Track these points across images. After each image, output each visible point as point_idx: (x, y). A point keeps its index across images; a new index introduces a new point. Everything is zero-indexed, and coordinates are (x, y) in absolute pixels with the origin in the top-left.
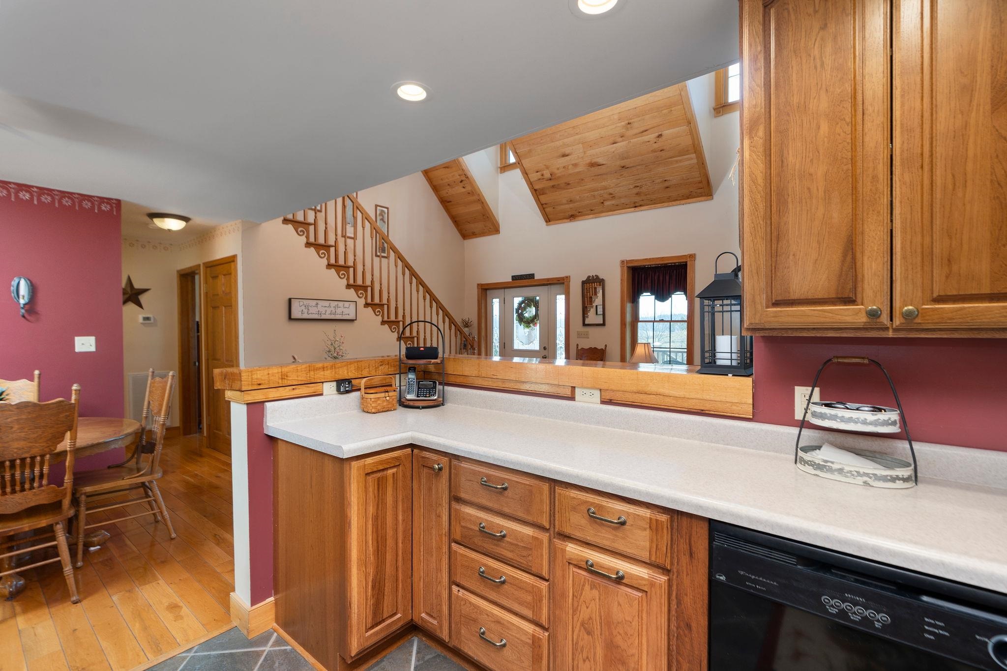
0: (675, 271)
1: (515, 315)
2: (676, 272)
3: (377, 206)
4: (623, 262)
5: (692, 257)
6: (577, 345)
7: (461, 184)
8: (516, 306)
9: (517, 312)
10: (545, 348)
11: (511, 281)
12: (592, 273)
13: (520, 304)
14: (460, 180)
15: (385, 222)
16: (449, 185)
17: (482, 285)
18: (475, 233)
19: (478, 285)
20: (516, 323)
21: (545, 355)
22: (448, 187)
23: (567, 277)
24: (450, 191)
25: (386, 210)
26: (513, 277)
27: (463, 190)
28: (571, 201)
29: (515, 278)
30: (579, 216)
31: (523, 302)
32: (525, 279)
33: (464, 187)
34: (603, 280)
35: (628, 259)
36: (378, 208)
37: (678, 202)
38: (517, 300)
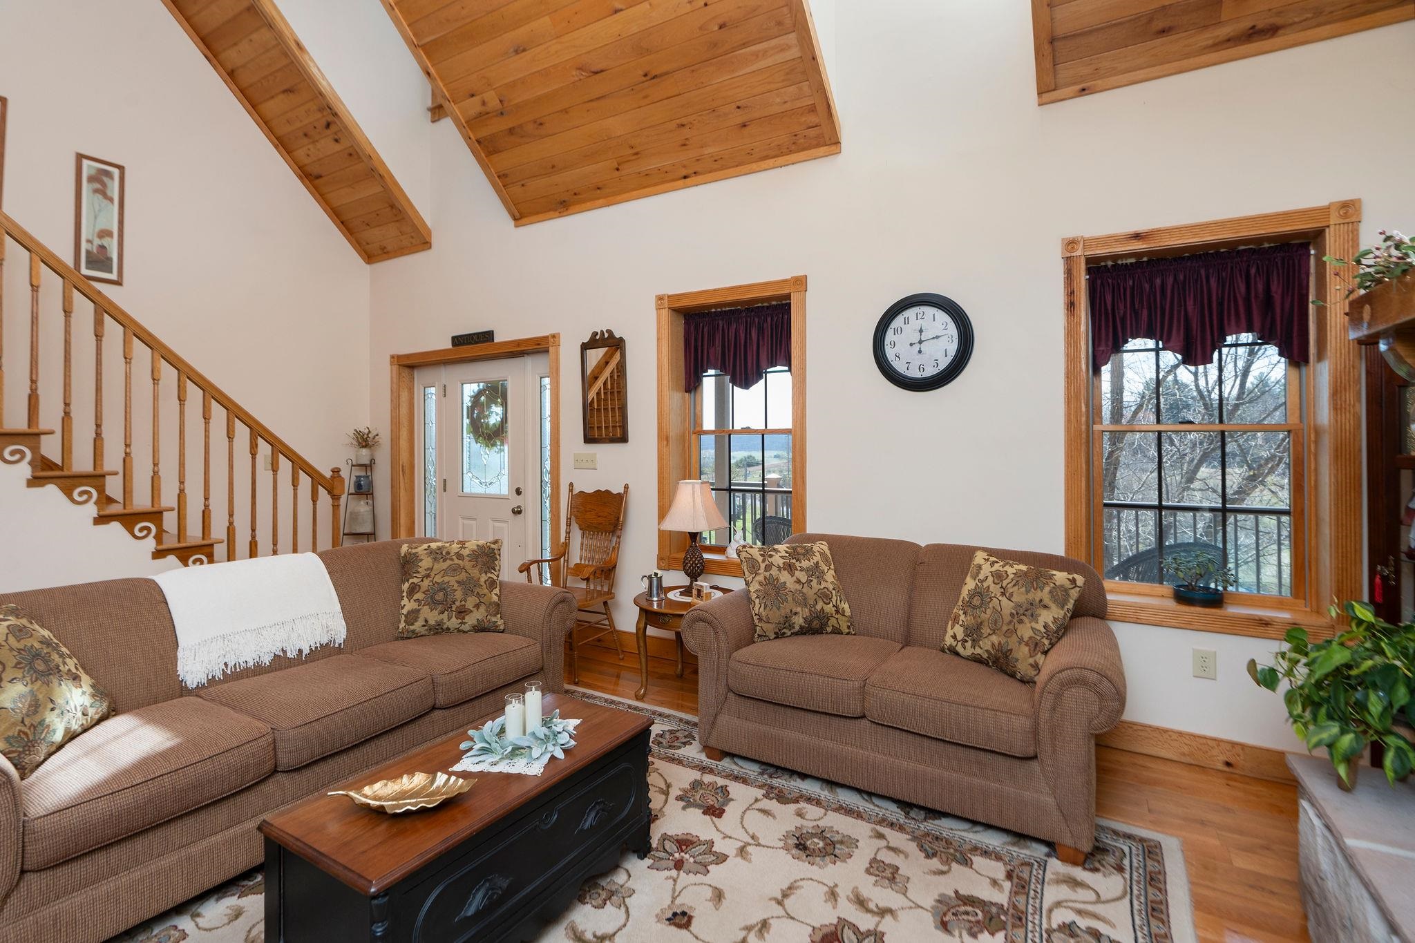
0: (769, 319)
1: (466, 421)
2: (772, 320)
3: (80, 157)
4: (660, 298)
5: (800, 282)
6: (571, 485)
7: (328, 132)
8: (467, 402)
9: (470, 415)
10: (518, 492)
11: (450, 347)
12: (601, 326)
13: (476, 398)
14: (325, 123)
15: (111, 200)
16: (306, 135)
17: (399, 357)
18: (385, 248)
19: (392, 357)
20: (468, 439)
21: (519, 507)
22: (306, 141)
23: (554, 336)
24: (312, 149)
25: (116, 172)
26: (454, 338)
27: (338, 147)
28: (553, 167)
29: (458, 341)
30: (574, 204)
31: (480, 393)
32: (476, 343)
33: (336, 141)
34: (621, 340)
35: (670, 293)
36: (85, 163)
37: (771, 162)
38: (470, 389)
